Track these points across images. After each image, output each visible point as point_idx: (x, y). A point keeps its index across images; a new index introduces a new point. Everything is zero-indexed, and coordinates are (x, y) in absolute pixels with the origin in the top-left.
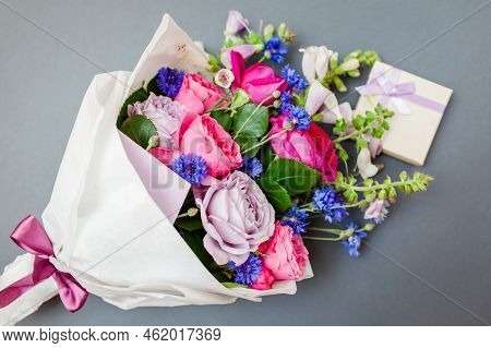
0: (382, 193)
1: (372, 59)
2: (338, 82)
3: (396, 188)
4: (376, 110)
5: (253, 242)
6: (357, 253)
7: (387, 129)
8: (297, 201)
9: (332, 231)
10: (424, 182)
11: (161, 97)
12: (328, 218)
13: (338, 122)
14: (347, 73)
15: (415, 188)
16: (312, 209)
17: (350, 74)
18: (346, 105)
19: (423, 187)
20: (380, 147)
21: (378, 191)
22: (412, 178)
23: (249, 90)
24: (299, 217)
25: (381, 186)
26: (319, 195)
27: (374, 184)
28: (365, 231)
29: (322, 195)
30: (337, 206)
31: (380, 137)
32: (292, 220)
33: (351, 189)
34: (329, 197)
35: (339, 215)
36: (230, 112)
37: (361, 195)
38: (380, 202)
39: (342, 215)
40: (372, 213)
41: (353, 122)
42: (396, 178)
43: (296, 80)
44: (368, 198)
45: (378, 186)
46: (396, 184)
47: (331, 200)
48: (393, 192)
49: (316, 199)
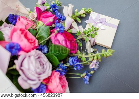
0: (95, 58)
1: (90, 11)
2: (78, 19)
3: (100, 55)
4: (92, 28)
5: (40, 79)
6: (88, 83)
7: (97, 35)
8: (63, 62)
9: (78, 74)
10: (111, 52)
11: (9, 24)
12: (75, 69)
13: (77, 32)
14: (81, 15)
15: (108, 55)
16: (68, 65)
17: (82, 16)
18: (81, 27)
19: (111, 54)
20: (94, 42)
21: (94, 57)
22: (106, 51)
23: (43, 20)
24: (63, 68)
25: (95, 55)
26: (71, 59)
27: (92, 54)
28: (91, 74)
29: (72, 59)
30: (78, 63)
31: (94, 37)
32: (60, 69)
33: (83, 57)
34: (75, 60)
35: (79, 67)
36: (36, 30)
37: (87, 59)
38: (95, 61)
39: (81, 67)
40: (92, 66)
41: (84, 32)
42: (100, 52)
43: (61, 16)
44: (90, 59)
45: (94, 55)
46: (100, 54)
47: (76, 61)
48: (99, 57)
49: (69, 61)
